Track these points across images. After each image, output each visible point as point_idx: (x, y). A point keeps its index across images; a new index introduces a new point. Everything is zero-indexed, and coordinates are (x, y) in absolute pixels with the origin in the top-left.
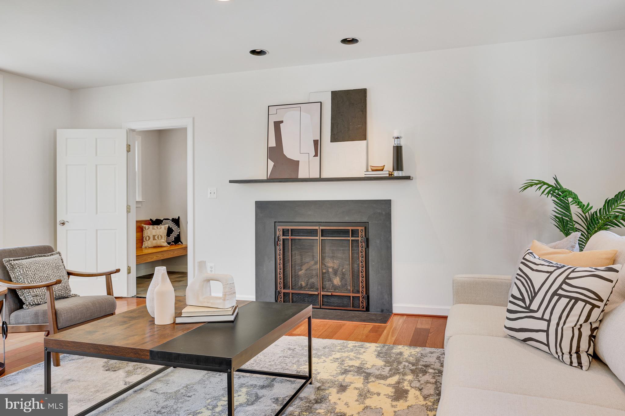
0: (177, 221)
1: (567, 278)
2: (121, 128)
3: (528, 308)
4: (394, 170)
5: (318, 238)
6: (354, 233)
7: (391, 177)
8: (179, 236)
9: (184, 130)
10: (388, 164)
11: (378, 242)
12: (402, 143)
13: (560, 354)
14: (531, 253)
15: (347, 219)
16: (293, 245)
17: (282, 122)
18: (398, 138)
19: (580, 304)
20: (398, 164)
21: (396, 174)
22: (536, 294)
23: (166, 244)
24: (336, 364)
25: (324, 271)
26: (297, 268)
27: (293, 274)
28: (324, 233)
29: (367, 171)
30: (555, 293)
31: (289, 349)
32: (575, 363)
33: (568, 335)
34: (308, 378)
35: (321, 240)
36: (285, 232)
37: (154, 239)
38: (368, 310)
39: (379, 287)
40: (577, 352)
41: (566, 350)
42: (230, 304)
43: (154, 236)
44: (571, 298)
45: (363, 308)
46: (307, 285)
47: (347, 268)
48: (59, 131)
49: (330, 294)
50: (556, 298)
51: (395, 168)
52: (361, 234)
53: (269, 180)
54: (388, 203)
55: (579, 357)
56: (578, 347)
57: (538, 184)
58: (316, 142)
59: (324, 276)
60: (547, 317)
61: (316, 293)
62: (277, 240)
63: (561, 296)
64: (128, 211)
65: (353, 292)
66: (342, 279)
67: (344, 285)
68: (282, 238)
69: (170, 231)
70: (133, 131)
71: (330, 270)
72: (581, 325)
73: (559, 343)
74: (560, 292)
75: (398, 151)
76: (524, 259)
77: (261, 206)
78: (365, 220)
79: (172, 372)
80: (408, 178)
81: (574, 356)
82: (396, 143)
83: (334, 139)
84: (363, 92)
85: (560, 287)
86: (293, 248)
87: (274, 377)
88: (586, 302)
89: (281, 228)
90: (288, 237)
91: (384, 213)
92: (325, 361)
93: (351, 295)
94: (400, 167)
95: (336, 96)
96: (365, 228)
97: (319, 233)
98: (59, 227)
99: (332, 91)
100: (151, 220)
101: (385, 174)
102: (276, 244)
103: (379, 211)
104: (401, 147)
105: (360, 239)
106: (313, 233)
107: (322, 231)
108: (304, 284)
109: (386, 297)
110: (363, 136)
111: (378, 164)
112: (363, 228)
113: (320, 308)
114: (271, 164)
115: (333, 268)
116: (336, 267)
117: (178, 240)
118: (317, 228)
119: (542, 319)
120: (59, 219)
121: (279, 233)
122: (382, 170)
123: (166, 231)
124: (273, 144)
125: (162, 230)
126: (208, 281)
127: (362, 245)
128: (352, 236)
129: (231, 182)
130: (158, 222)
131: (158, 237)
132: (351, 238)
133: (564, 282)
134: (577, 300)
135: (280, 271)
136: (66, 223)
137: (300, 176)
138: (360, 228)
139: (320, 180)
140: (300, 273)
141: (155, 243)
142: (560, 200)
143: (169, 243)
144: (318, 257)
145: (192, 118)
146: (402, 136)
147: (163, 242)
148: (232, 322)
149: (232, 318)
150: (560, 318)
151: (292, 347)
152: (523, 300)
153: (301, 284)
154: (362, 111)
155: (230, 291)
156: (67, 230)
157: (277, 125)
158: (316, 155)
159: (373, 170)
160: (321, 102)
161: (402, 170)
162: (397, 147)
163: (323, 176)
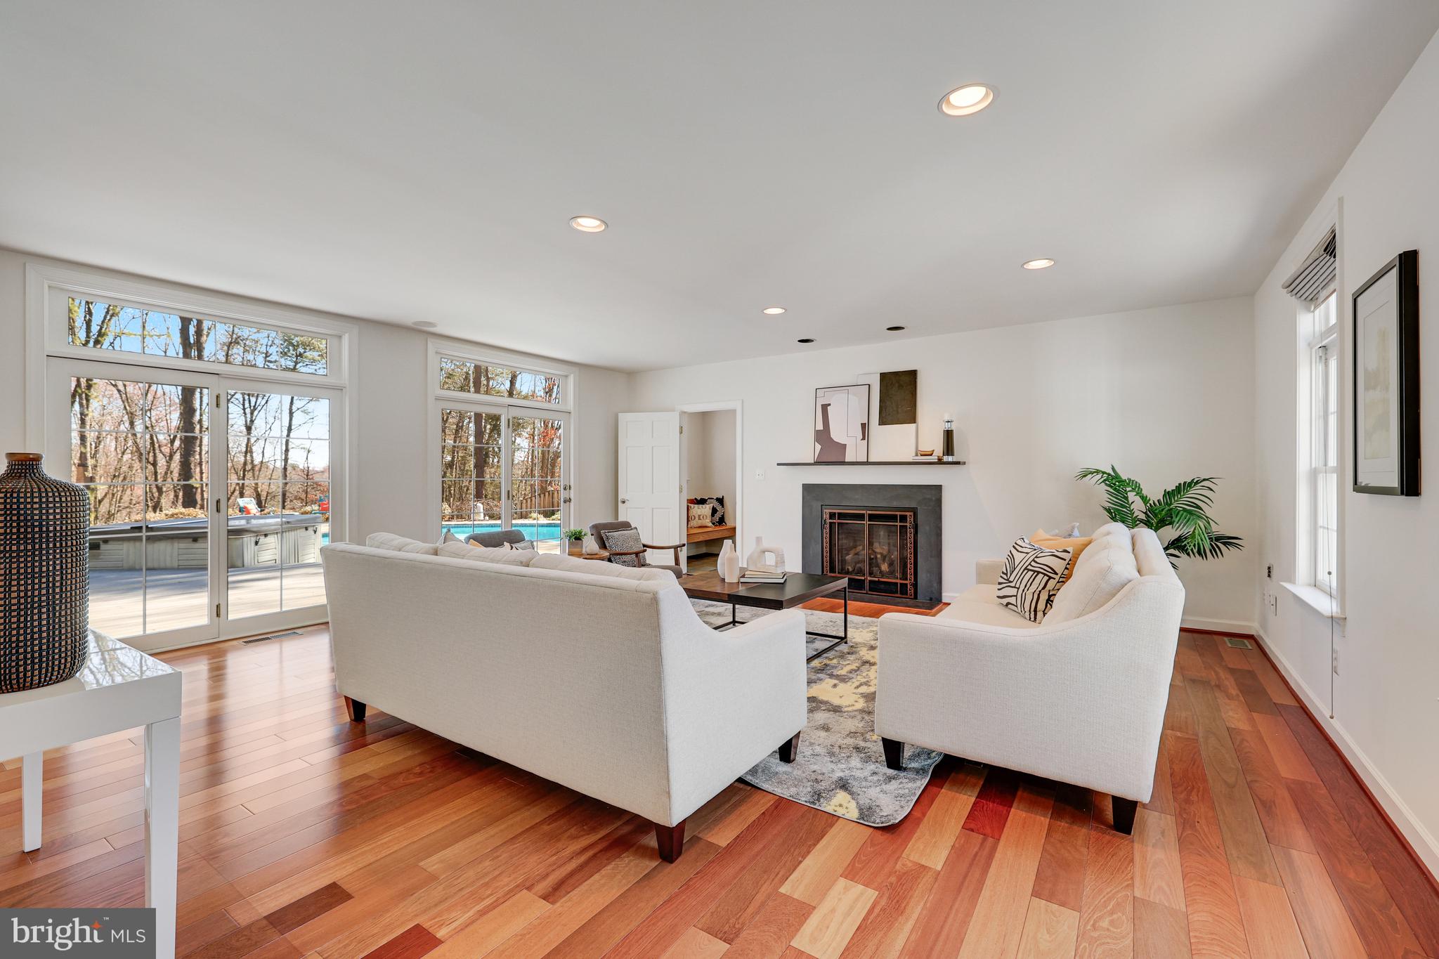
0: (721, 501)
1: (1036, 557)
2: (674, 411)
3: (1008, 580)
4: (943, 455)
5: (865, 522)
6: (903, 518)
7: (940, 462)
8: (723, 516)
9: (734, 412)
10: (938, 447)
11: (927, 528)
12: (953, 427)
13: (1023, 612)
14: (1023, 539)
15: (895, 504)
16: (840, 528)
17: (829, 405)
18: (948, 422)
19: (1041, 576)
20: (949, 448)
21: (946, 459)
22: (1015, 569)
23: (710, 524)
24: (872, 634)
25: (872, 557)
26: (844, 552)
27: (840, 558)
28: (872, 517)
29: (917, 455)
30: (1026, 569)
31: (831, 621)
32: (1033, 619)
33: (1029, 598)
34: (843, 639)
35: (869, 524)
36: (832, 516)
37: (699, 519)
38: (916, 597)
39: (928, 575)
40: (1035, 611)
41: (1027, 609)
42: (779, 571)
43: (699, 516)
44: (1035, 571)
45: (911, 595)
46: (854, 570)
47: (895, 555)
48: (620, 415)
49: (877, 579)
50: (1026, 571)
51: (945, 452)
52: (910, 520)
53: (817, 463)
54: (939, 488)
55: (1035, 615)
56: (1036, 607)
57: (1095, 472)
58: (863, 425)
59: (873, 562)
60: (1017, 586)
61: (863, 578)
62: (823, 523)
63: (1029, 570)
64: (681, 492)
65: (900, 579)
66: (891, 564)
67: (892, 573)
68: (828, 521)
69: (714, 511)
70: (685, 412)
71: (879, 556)
72: (1040, 592)
73: (1023, 604)
74: (1030, 567)
75: (949, 435)
76: (1016, 543)
77: (808, 489)
78: (913, 505)
79: (732, 628)
80: (958, 463)
81: (1033, 613)
82: (947, 426)
83: (883, 422)
84: (913, 374)
85: (1030, 564)
86: (840, 532)
87: (816, 637)
88: (1045, 575)
89: (828, 511)
90: (835, 521)
91: (934, 499)
92: (861, 631)
93: (899, 581)
94: (950, 452)
95: (884, 377)
96: (914, 514)
97: (867, 518)
98: (620, 504)
99: (881, 374)
100: (696, 499)
101: (934, 458)
102: (822, 528)
103: (928, 496)
104: (952, 431)
105: (908, 524)
106: (861, 517)
107: (839, 514)
108: (851, 569)
109: (935, 585)
110: (912, 419)
111: (928, 449)
112: (912, 514)
113: (867, 594)
114: (818, 447)
115: (881, 554)
116: (885, 553)
117: (722, 520)
118: (864, 512)
119: (1015, 587)
120: (620, 499)
121: (826, 516)
122: (931, 455)
123: (711, 511)
124: (820, 427)
125: (706, 510)
126: (764, 552)
127: (910, 531)
128: (900, 522)
129: (778, 464)
130: (702, 502)
131: (703, 517)
132: (898, 524)
133: (1033, 560)
134: (1039, 572)
135: (827, 554)
136: (627, 502)
137: (847, 460)
138: (908, 514)
139: (867, 463)
140: (847, 557)
141: (700, 523)
142: (1115, 489)
143: (713, 524)
144: (866, 542)
145: (741, 402)
146: (953, 419)
147: (708, 522)
148: (782, 583)
149: (782, 581)
150: (1026, 586)
151: (834, 620)
152: (1006, 574)
153: (848, 569)
154: (912, 394)
155: (781, 561)
156: (627, 508)
157: (825, 408)
158: (864, 439)
159: (922, 455)
160: (869, 385)
161: (952, 455)
162: (948, 431)
163: (871, 460)
